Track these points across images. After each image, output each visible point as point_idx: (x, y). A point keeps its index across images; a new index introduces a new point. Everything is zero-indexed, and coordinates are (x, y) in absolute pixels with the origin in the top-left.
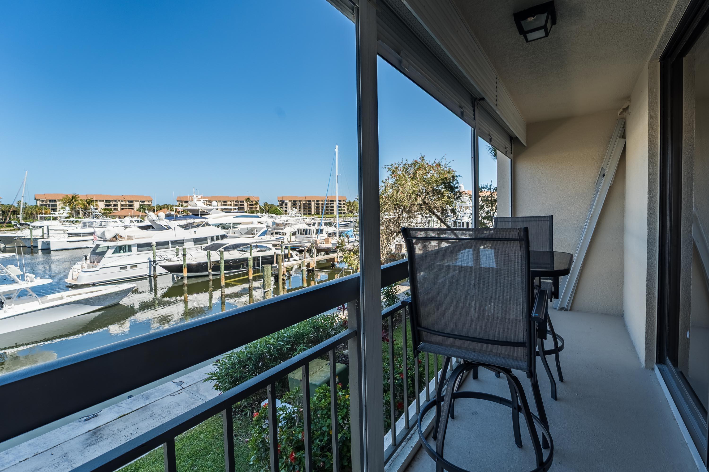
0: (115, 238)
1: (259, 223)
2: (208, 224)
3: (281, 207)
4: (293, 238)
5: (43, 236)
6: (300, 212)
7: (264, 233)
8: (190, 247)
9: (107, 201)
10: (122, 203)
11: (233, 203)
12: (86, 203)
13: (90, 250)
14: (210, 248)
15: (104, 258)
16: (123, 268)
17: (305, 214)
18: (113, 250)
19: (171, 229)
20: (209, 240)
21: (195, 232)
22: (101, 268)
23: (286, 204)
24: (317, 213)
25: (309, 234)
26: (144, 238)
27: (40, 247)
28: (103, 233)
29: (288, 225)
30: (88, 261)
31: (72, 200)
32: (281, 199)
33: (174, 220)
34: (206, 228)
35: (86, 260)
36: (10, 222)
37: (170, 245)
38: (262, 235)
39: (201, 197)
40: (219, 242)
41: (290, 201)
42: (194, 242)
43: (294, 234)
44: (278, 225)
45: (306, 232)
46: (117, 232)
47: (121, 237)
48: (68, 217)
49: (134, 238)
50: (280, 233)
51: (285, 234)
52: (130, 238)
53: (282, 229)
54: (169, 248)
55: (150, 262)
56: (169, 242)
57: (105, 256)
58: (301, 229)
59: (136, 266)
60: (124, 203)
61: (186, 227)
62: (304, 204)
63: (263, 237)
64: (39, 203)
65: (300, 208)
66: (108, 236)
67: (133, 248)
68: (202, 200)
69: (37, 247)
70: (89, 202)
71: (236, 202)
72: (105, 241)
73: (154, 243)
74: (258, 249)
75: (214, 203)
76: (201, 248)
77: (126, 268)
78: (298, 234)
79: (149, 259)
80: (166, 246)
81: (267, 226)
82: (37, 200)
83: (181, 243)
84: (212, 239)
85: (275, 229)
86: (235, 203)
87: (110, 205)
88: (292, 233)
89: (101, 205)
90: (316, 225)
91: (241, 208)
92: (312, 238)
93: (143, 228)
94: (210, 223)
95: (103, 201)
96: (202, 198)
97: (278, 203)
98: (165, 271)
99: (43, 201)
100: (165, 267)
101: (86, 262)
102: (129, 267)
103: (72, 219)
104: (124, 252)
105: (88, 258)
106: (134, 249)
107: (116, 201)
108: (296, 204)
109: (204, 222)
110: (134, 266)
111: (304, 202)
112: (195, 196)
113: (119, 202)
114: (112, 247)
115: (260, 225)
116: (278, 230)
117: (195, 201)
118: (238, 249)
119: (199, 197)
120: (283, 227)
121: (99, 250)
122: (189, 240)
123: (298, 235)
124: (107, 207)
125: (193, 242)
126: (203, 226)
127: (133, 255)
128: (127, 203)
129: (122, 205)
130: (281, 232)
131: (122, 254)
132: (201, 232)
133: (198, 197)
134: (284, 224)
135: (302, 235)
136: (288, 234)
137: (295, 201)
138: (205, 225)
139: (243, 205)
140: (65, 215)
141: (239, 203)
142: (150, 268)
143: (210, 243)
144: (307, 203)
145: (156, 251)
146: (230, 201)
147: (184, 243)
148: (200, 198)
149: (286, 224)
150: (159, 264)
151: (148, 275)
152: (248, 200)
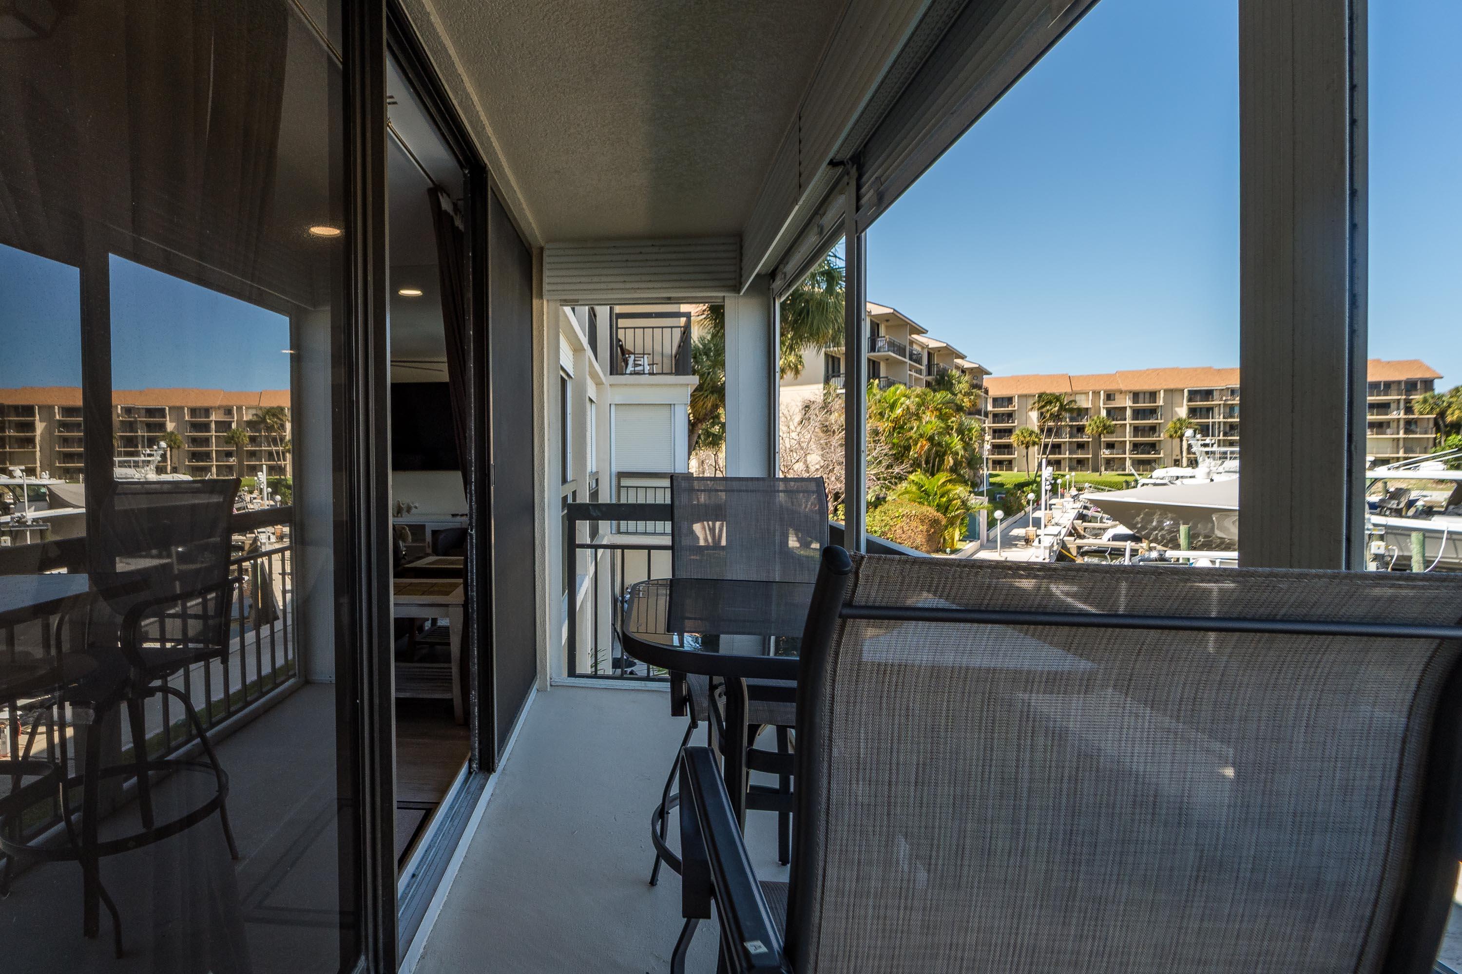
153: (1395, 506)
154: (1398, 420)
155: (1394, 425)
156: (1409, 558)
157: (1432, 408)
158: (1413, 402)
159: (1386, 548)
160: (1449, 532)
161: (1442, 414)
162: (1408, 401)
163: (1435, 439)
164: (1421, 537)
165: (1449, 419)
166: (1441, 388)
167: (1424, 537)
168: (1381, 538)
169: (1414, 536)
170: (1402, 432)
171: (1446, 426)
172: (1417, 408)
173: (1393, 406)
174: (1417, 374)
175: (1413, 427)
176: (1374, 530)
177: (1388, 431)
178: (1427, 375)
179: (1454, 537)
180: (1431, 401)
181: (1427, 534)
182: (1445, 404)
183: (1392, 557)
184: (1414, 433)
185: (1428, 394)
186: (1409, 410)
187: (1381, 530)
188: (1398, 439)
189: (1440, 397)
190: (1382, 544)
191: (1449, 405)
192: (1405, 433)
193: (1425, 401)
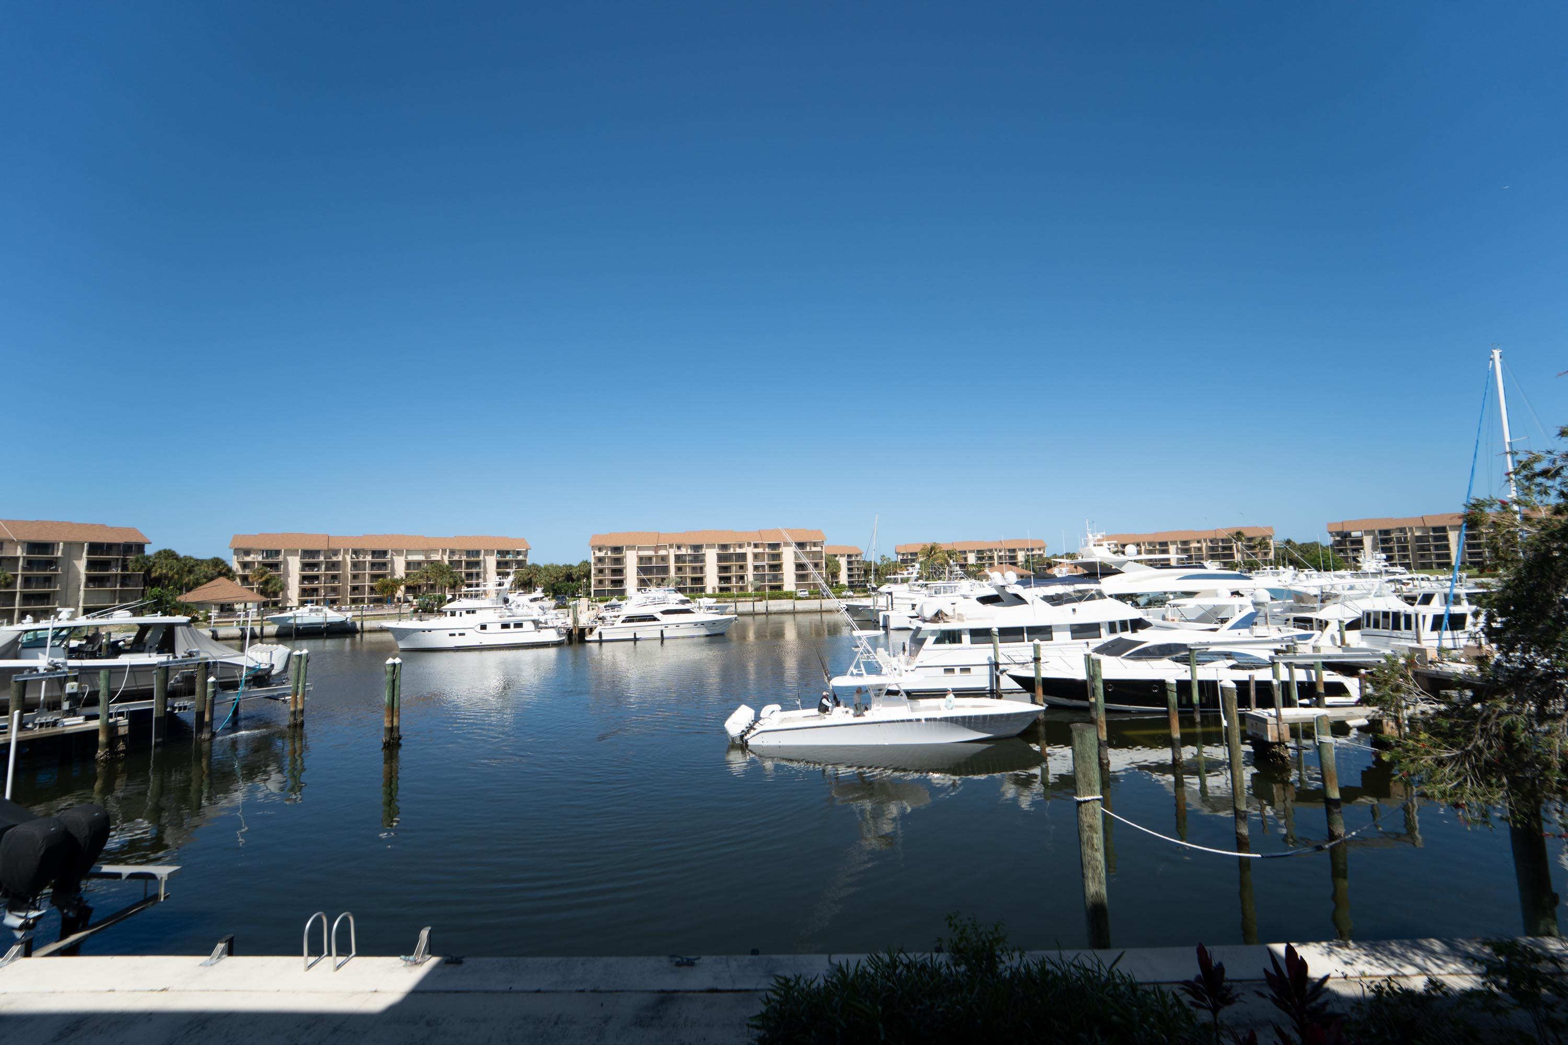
0: (938, 616)
1: (1236, 593)
2: (1101, 595)
3: (1341, 551)
4: (1353, 637)
5: (887, 607)
6: (1407, 561)
7: (1248, 622)
8: (1063, 642)
9: (979, 552)
10: (1000, 554)
11: (1204, 545)
12: (946, 555)
13: (911, 633)
14: (1107, 648)
15: (922, 650)
16: (949, 670)
17: (1425, 567)
18: (934, 638)
19: (1026, 603)
20: (1103, 631)
21: (1074, 610)
22: (917, 667)
23: (1360, 542)
24: (1471, 563)
25: (1408, 627)
26: (980, 618)
27: (881, 624)
28: (922, 607)
29: (1334, 600)
30: (907, 653)
31: (931, 552)
32: (1339, 529)
33: (1031, 587)
34: (1098, 603)
35: (904, 649)
36: (865, 586)
37: (1025, 635)
38: (1240, 625)
39: (1103, 536)
40: (1128, 635)
41: (1368, 533)
42: (1073, 632)
43: (1354, 625)
44: (1300, 597)
45: (1394, 621)
46: (940, 608)
47: (946, 615)
48: (916, 580)
49: (965, 619)
50: (1304, 623)
51: (1323, 625)
52: (961, 618)
53: (1313, 609)
54: (1024, 641)
55: (990, 665)
56: (1022, 628)
57: (925, 646)
58: (1376, 613)
59: (969, 670)
60: (1002, 553)
61: (1055, 600)
62: (1419, 539)
63: (1244, 632)
64: (900, 557)
65: (1405, 549)
66: (929, 613)
67: (963, 637)
68: (1105, 543)
69: (878, 622)
70: (950, 554)
71: (1211, 541)
72: (925, 621)
73: (995, 630)
74: (1232, 662)
75: (1131, 549)
76: (1086, 645)
77: (952, 671)
78: (1368, 625)
79: (989, 658)
80: (1021, 637)
81: (1255, 604)
82: (898, 554)
83: (1044, 632)
84: (1112, 627)
85: (1291, 610)
86: (1209, 544)
87: (983, 558)
88: (1347, 621)
89: (972, 559)
90: (1436, 601)
91: (1225, 556)
92: (1418, 641)
93: (985, 600)
94: (1106, 592)
95: (973, 551)
96: (1103, 540)
97: (1329, 540)
98: (1016, 686)
99: (903, 554)
100: (1017, 679)
101: (904, 654)
102: (957, 670)
103: (921, 582)
104: (950, 643)
105: (907, 648)
106: (966, 638)
107: (991, 551)
108: (1391, 540)
109: (1092, 590)
110: (966, 670)
111: (1418, 534)
112: (1090, 536)
113: (996, 553)
114: (933, 632)
115: (1237, 600)
116: (1302, 611)
117: (1091, 544)
118: (1174, 656)
119: (1099, 537)
120: (1315, 605)
121: (920, 636)
122: (1061, 628)
123: (1367, 630)
124: (979, 562)
125: (1070, 633)
126: (1092, 598)
127: (962, 649)
128: (1007, 553)
129: (1000, 557)
130: (1310, 620)
131: (947, 646)
132: (1087, 613)
133: (1096, 538)
134: (1319, 598)
135: (1380, 631)
136: (1333, 628)
137: (1387, 532)
138: (1097, 597)
139: (1231, 548)
140: (915, 575)
141: (1220, 544)
142: (991, 675)
143: (1106, 637)
144: (1431, 534)
145: (1000, 645)
146: (1198, 542)
147: (1051, 632)
148: (1099, 540)
149: (1325, 598)
150: (1008, 672)
151: (989, 688)
152: (1239, 535)
153: (90, 650)
154: (116, 575)
155: (112, 579)
156: (98, 692)
157: (142, 567)
158: (128, 561)
159: (79, 687)
160: (131, 666)
161: (148, 572)
162: (124, 560)
163: (143, 590)
164: (107, 674)
165: (153, 575)
166: (149, 551)
167: (110, 672)
168: (75, 679)
169: (102, 673)
170: (118, 585)
171: (151, 580)
172: (131, 566)
173: (113, 564)
174: (133, 539)
175: (127, 581)
176: (69, 672)
177: (108, 584)
178: (140, 541)
179: (135, 669)
180: (141, 561)
181: (113, 670)
182: (151, 563)
183: (84, 694)
184: (128, 586)
185: (139, 556)
186: (125, 568)
187: (76, 672)
188: (115, 591)
189: (148, 557)
190: (75, 684)
191: (154, 564)
192: (121, 586)
193: (137, 561)
